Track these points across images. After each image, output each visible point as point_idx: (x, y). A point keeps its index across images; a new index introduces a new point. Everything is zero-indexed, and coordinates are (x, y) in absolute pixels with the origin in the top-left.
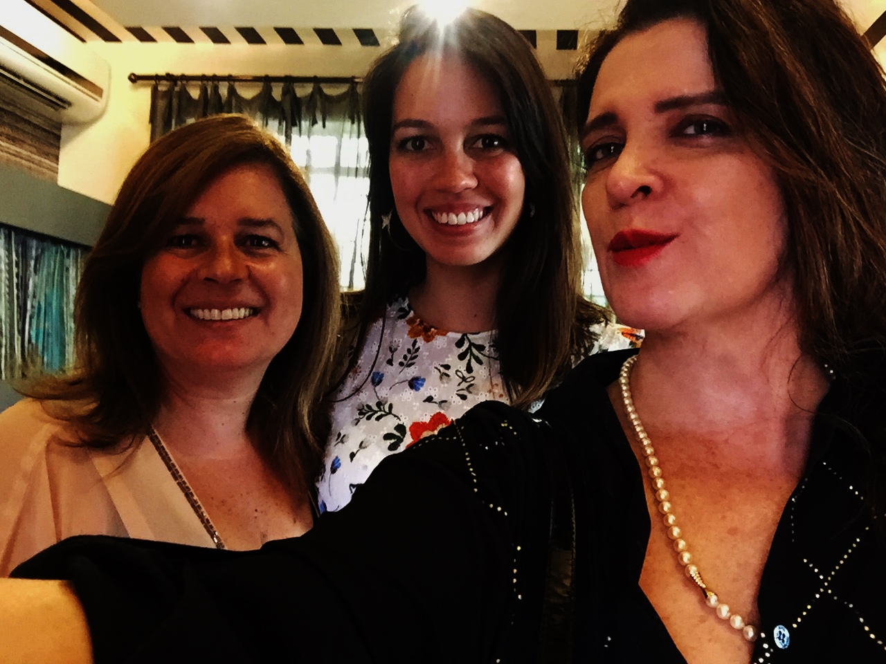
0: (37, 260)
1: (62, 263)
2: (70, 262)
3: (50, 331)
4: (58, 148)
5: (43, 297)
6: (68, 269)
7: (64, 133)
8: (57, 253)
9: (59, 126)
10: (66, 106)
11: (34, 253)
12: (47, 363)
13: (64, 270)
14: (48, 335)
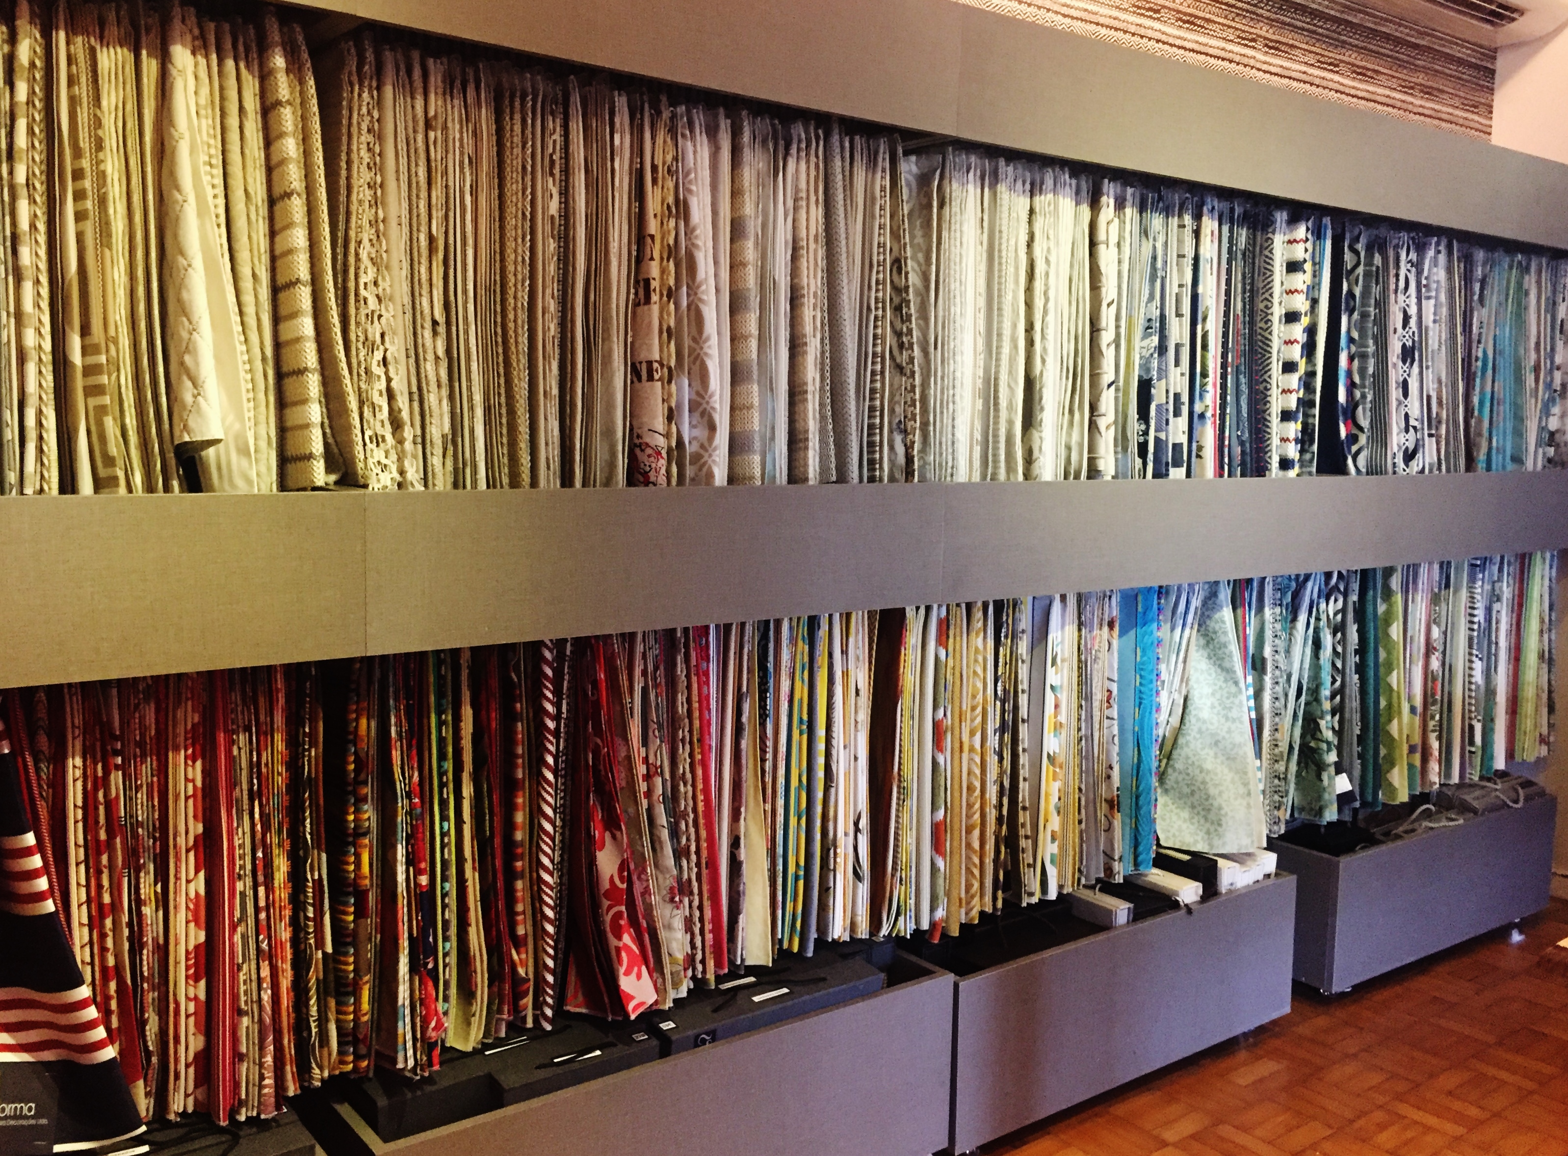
0: (1483, 282)
1: (1520, 284)
2: (1530, 282)
3: (1502, 396)
4: (1491, 91)
5: (1491, 343)
6: (1527, 293)
7: (1500, 65)
8: (1511, 267)
9: (1492, 54)
10: (1514, 15)
11: (1479, 272)
12: (1498, 449)
13: (1522, 292)
14: (1498, 404)
